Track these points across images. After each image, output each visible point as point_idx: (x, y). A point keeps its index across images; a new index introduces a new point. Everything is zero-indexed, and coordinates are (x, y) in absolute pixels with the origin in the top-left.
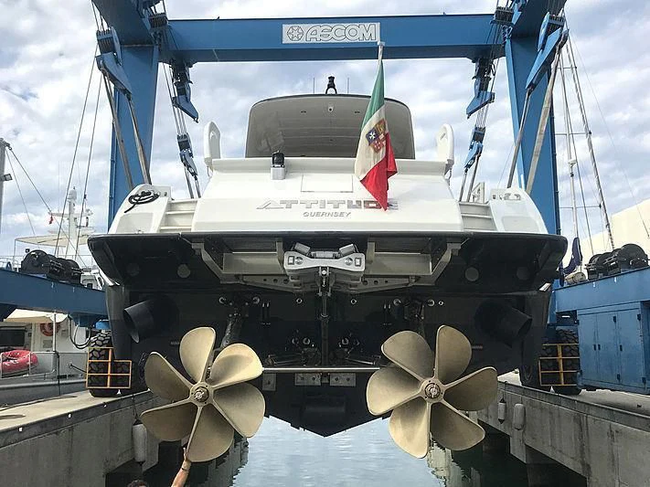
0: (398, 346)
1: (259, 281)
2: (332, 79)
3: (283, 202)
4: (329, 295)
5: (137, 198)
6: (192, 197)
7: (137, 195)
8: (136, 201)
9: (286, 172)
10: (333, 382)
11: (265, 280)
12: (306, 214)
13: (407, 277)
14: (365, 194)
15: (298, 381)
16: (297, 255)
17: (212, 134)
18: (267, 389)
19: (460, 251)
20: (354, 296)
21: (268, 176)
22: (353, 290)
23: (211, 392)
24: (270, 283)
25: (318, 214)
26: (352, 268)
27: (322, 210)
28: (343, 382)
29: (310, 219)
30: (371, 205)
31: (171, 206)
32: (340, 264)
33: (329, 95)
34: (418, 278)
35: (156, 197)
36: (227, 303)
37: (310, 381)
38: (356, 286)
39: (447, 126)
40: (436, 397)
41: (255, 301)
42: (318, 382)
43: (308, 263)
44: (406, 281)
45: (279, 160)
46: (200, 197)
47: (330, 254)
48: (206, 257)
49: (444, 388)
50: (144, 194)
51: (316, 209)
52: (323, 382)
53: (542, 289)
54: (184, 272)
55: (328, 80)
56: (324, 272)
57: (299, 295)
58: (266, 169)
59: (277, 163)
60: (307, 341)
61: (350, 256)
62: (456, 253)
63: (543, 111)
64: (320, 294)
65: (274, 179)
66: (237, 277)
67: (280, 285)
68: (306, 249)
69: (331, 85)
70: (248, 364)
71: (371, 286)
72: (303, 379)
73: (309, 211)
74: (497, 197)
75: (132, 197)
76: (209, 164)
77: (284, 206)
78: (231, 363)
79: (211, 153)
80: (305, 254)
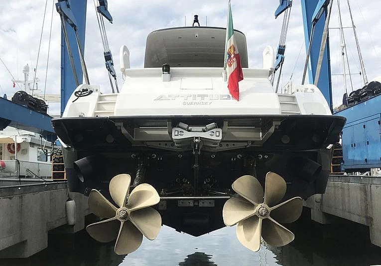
0: (242, 185)
1: (156, 145)
2: (196, 17)
3: (169, 96)
4: (199, 153)
5: (80, 93)
6: (113, 92)
7: (80, 91)
8: (79, 95)
9: (171, 77)
10: (201, 205)
11: (160, 144)
12: (184, 103)
13: (247, 141)
15: (180, 204)
16: (180, 130)
17: (124, 53)
18: (161, 209)
19: (279, 126)
20: (213, 153)
21: (160, 79)
22: (213, 150)
23: (129, 213)
24: (163, 146)
25: (191, 103)
26: (214, 138)
27: (194, 101)
28: (206, 204)
29: (187, 107)
30: (224, 97)
31: (101, 98)
32: (206, 135)
33: (195, 27)
34: (253, 142)
35: (91, 92)
36: (136, 157)
37: (187, 204)
38: (215, 147)
39: (270, 48)
40: (265, 215)
41: (154, 156)
42: (192, 205)
43: (187, 135)
44: (246, 144)
45: (167, 69)
46: (118, 92)
47: (200, 128)
48: (124, 131)
49: (270, 209)
50: (84, 90)
51: (190, 100)
52: (195, 204)
53: (328, 148)
54: (110, 139)
55: (194, 18)
56: (197, 140)
57: (180, 153)
58: (159, 75)
59: (166, 71)
60: (185, 180)
61: (212, 130)
62: (277, 127)
63: (323, 36)
64: (194, 153)
65: (163, 81)
66: (143, 142)
67: (169, 147)
68: (186, 126)
69: (196, 20)
70: (151, 196)
71: (224, 147)
72: (182, 203)
73: (186, 101)
74: (300, 90)
75: (76, 92)
76: (124, 72)
77: (171, 98)
78: (140, 195)
79: (125, 65)
80: (185, 129)
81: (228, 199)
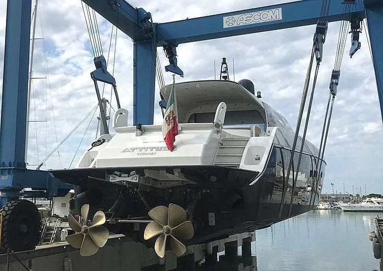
0: (156, 213)
2: (224, 59)
3: (131, 149)
8: (94, 145)
12: (138, 154)
14: (164, 145)
16: (115, 176)
26: (134, 181)
32: (129, 179)
35: (103, 142)
36: (119, 191)
41: (130, 191)
43: (118, 179)
44: (177, 182)
47: (127, 175)
49: (171, 229)
51: (143, 151)
53: (250, 184)
56: (124, 183)
59: (138, 129)
61: (133, 176)
65: (136, 136)
68: (118, 173)
69: (224, 63)
73: (140, 153)
77: (131, 151)
80: (117, 175)
81: (150, 222)
